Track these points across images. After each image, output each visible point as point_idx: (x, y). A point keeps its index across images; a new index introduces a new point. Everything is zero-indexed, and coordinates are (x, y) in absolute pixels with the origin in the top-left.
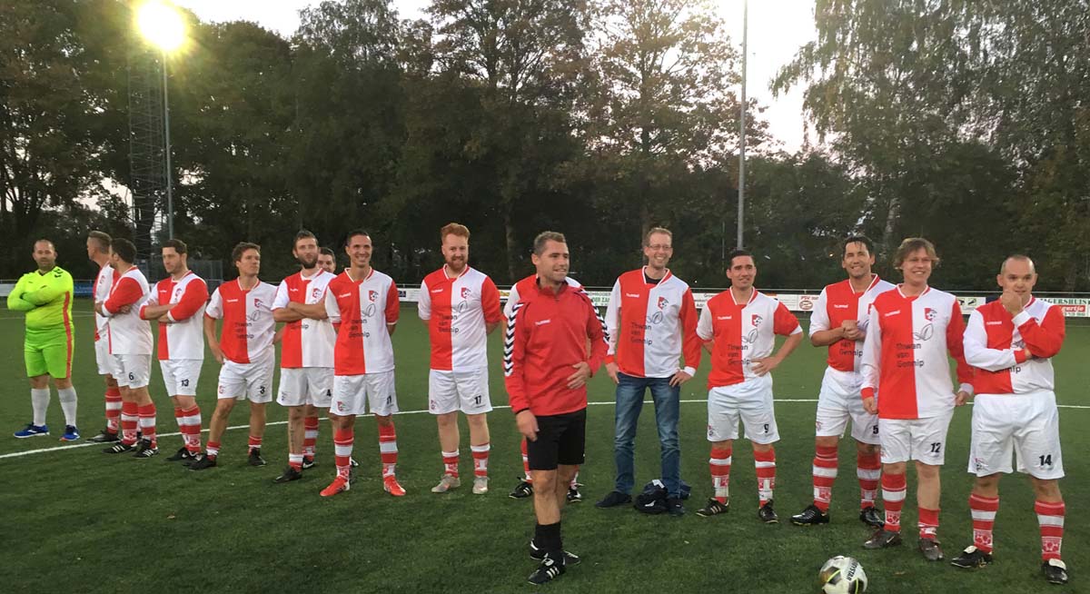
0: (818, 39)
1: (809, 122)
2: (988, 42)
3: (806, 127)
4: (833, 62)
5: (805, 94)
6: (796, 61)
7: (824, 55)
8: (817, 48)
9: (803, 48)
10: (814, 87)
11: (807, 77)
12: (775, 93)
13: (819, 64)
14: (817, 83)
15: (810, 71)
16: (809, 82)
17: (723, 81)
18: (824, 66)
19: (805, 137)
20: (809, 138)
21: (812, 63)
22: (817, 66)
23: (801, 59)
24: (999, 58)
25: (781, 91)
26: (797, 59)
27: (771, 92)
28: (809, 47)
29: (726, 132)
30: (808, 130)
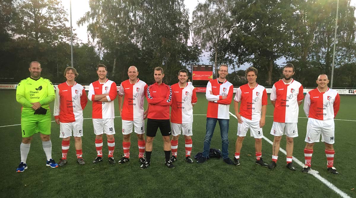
0: (91, 11)
1: (89, 35)
2: (138, 17)
3: (88, 36)
4: (95, 18)
5: (88, 26)
6: (84, 16)
7: (93, 16)
8: (90, 13)
9: (86, 13)
10: (90, 25)
11: (88, 21)
12: (79, 25)
13: (91, 18)
14: (91, 23)
15: (89, 20)
16: (89, 23)
17: (62, 20)
18: (93, 19)
19: (88, 39)
20: (89, 39)
21: (89, 18)
22: (91, 19)
23: (86, 16)
24: (141, 22)
25: (81, 25)
26: (85, 16)
27: (77, 25)
28: (88, 13)
29: (64, 36)
30: (89, 37)
